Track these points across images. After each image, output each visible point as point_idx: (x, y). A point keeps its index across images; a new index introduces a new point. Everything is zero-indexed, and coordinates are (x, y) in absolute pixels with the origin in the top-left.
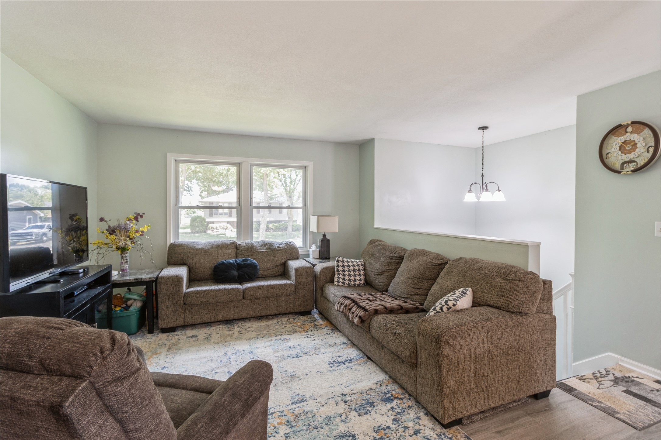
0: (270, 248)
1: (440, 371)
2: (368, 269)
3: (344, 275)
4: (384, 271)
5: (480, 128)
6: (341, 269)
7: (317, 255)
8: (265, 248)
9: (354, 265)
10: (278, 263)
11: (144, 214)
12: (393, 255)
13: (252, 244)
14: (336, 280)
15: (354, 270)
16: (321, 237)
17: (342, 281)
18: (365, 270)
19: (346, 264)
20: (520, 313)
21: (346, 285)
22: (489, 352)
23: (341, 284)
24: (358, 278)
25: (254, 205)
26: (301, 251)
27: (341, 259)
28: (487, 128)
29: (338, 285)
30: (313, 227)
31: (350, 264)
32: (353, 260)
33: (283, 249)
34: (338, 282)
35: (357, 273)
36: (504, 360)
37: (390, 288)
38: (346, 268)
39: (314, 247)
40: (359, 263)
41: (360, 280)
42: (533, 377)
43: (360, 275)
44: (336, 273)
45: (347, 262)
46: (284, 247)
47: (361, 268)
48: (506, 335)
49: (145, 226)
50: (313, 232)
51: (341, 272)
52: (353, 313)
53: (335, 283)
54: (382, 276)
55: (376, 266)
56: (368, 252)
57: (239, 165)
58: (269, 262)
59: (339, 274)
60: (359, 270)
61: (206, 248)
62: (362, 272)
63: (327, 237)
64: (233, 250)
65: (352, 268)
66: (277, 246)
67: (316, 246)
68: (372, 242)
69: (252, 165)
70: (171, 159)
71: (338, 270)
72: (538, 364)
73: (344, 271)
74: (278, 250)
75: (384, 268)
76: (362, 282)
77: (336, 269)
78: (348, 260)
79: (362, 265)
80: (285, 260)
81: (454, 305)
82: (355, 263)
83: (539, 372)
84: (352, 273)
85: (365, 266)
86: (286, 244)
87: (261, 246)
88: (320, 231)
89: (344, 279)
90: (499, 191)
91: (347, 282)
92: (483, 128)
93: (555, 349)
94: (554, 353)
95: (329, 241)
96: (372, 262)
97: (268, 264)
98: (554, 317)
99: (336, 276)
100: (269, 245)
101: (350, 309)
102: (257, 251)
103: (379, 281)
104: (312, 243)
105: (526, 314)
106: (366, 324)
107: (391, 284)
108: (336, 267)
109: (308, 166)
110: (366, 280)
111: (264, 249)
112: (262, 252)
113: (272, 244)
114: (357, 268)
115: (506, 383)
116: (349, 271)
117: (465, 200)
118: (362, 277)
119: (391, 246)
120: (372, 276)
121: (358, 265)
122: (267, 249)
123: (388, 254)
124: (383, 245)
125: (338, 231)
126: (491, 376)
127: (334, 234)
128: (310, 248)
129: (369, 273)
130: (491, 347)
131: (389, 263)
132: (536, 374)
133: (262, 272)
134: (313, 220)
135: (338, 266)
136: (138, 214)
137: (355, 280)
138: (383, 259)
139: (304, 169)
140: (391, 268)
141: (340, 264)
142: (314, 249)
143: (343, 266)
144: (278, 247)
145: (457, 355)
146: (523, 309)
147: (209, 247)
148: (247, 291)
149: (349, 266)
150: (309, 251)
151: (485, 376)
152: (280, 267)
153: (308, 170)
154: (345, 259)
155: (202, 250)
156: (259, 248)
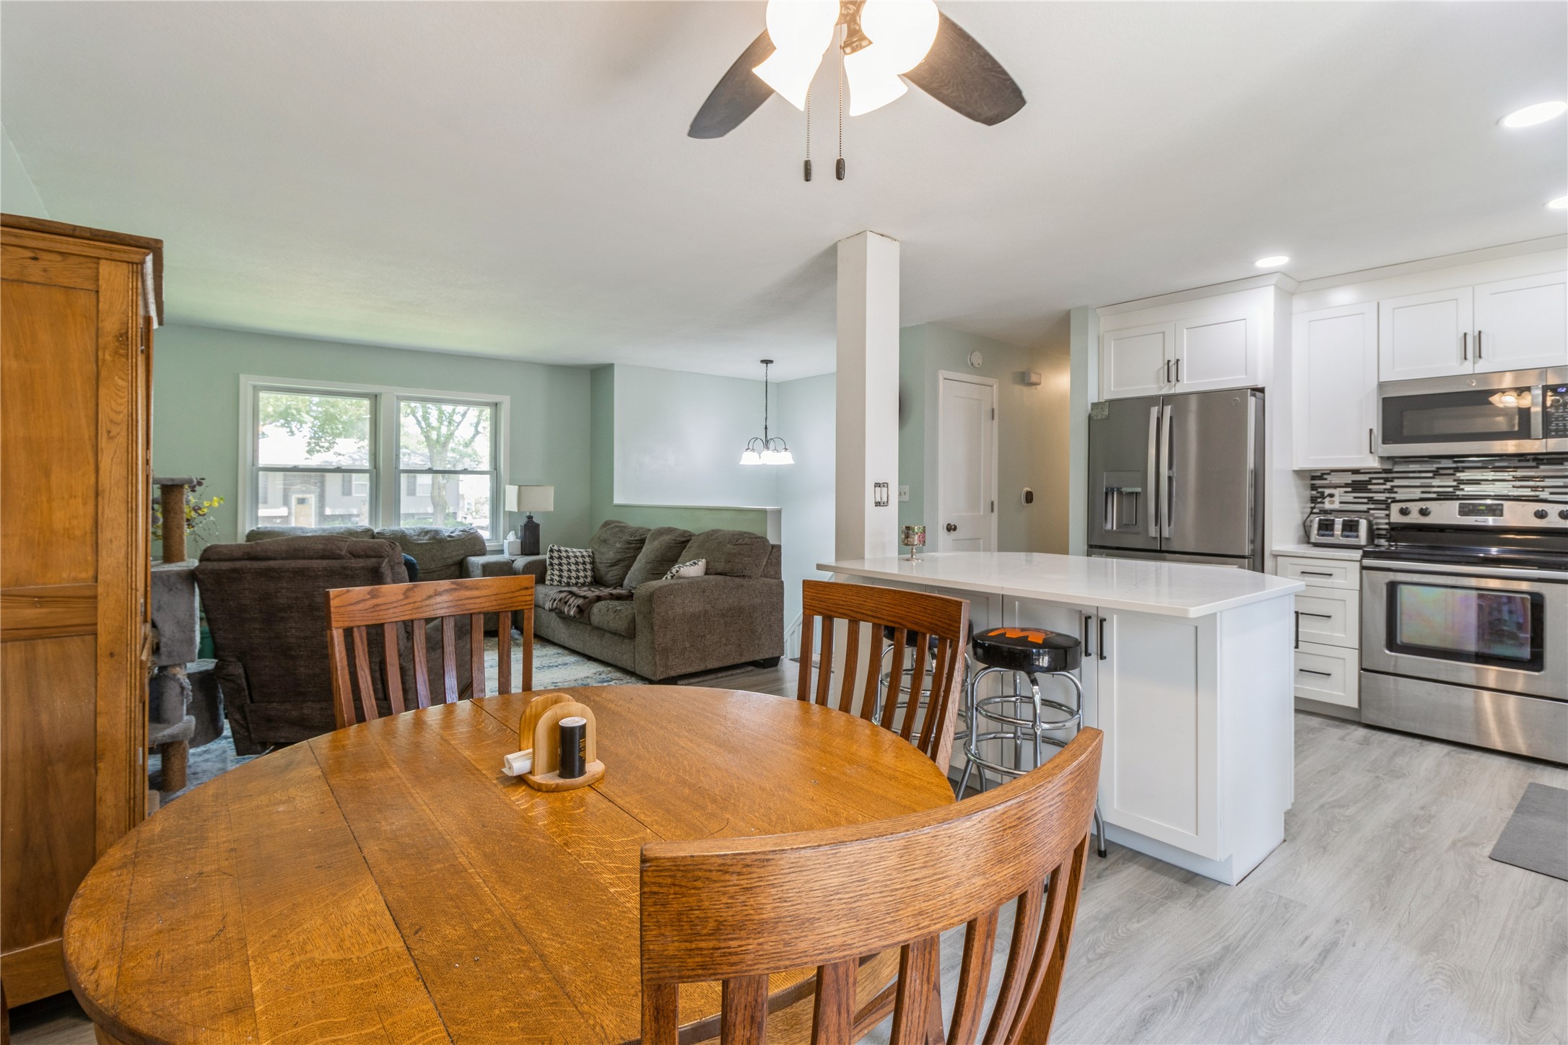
0: (434, 538)
1: (652, 629)
2: (597, 560)
3: (561, 570)
4: (620, 561)
5: (763, 361)
6: (556, 561)
7: (518, 549)
8: (427, 538)
9: (576, 557)
10: (450, 561)
11: (203, 479)
12: (632, 538)
13: (403, 532)
14: (548, 577)
15: (577, 563)
16: (524, 520)
17: (558, 579)
18: (593, 563)
19: (564, 554)
20: (743, 576)
21: (563, 584)
22: (706, 612)
23: (555, 583)
24: (582, 574)
25: (402, 467)
26: (490, 546)
27: (556, 548)
28: (771, 362)
29: (551, 585)
30: (511, 504)
31: (571, 554)
32: (574, 550)
33: (459, 540)
34: (552, 580)
35: (581, 567)
36: (722, 621)
37: (626, 582)
38: (564, 561)
39: (511, 537)
40: (585, 553)
41: (586, 577)
42: (755, 642)
43: (585, 570)
44: (549, 568)
45: (566, 551)
46: (460, 536)
47: (587, 560)
48: (724, 596)
49: (215, 498)
50: (510, 512)
51: (556, 567)
52: (570, 605)
53: (547, 582)
54: (615, 567)
55: (609, 554)
56: (599, 538)
57: (375, 398)
58: (434, 561)
59: (553, 569)
60: (584, 563)
62: (588, 566)
63: (534, 520)
65: (573, 560)
66: (447, 534)
67: (516, 534)
68: (606, 524)
69: (400, 398)
70: (247, 382)
71: (551, 564)
72: (763, 629)
73: (560, 564)
74: (449, 541)
75: (619, 557)
76: (589, 580)
77: (548, 563)
78: (568, 549)
79: (589, 556)
80: (461, 557)
81: (677, 572)
82: (578, 554)
83: (763, 637)
84: (573, 567)
85: (593, 558)
86: (462, 531)
87: (419, 535)
88: (522, 510)
89: (560, 576)
90: (786, 449)
91: (565, 580)
92: (767, 362)
93: (783, 615)
94: (782, 620)
95: (537, 526)
96: (604, 550)
97: (432, 563)
98: (782, 583)
99: (549, 572)
100: (432, 533)
101: (566, 603)
102: (414, 543)
103: (611, 575)
104: (508, 529)
105: (750, 577)
106: (586, 614)
107: (628, 576)
108: (548, 560)
109: (500, 403)
110: (594, 577)
111: (424, 540)
112: (421, 544)
113: (437, 532)
114: (580, 560)
115: (726, 645)
116: (569, 564)
117: (742, 462)
118: (589, 573)
119: (632, 528)
120: (602, 569)
121: (583, 556)
122: (430, 539)
123: (627, 537)
124: (622, 527)
125: (552, 510)
126: (708, 637)
127: (547, 514)
128: (505, 538)
129: (599, 565)
130: (708, 607)
131: (627, 548)
132: (760, 638)
134: (511, 493)
135: (551, 558)
137: (578, 577)
138: (618, 545)
139: (494, 408)
140: (628, 555)
141: (556, 554)
142: (511, 540)
143: (560, 558)
144: (450, 536)
145: (670, 613)
146: (746, 573)
149: (568, 557)
150: (502, 545)
151: (702, 637)
152: (453, 568)
153: (500, 409)
154: (562, 548)
156: (415, 537)
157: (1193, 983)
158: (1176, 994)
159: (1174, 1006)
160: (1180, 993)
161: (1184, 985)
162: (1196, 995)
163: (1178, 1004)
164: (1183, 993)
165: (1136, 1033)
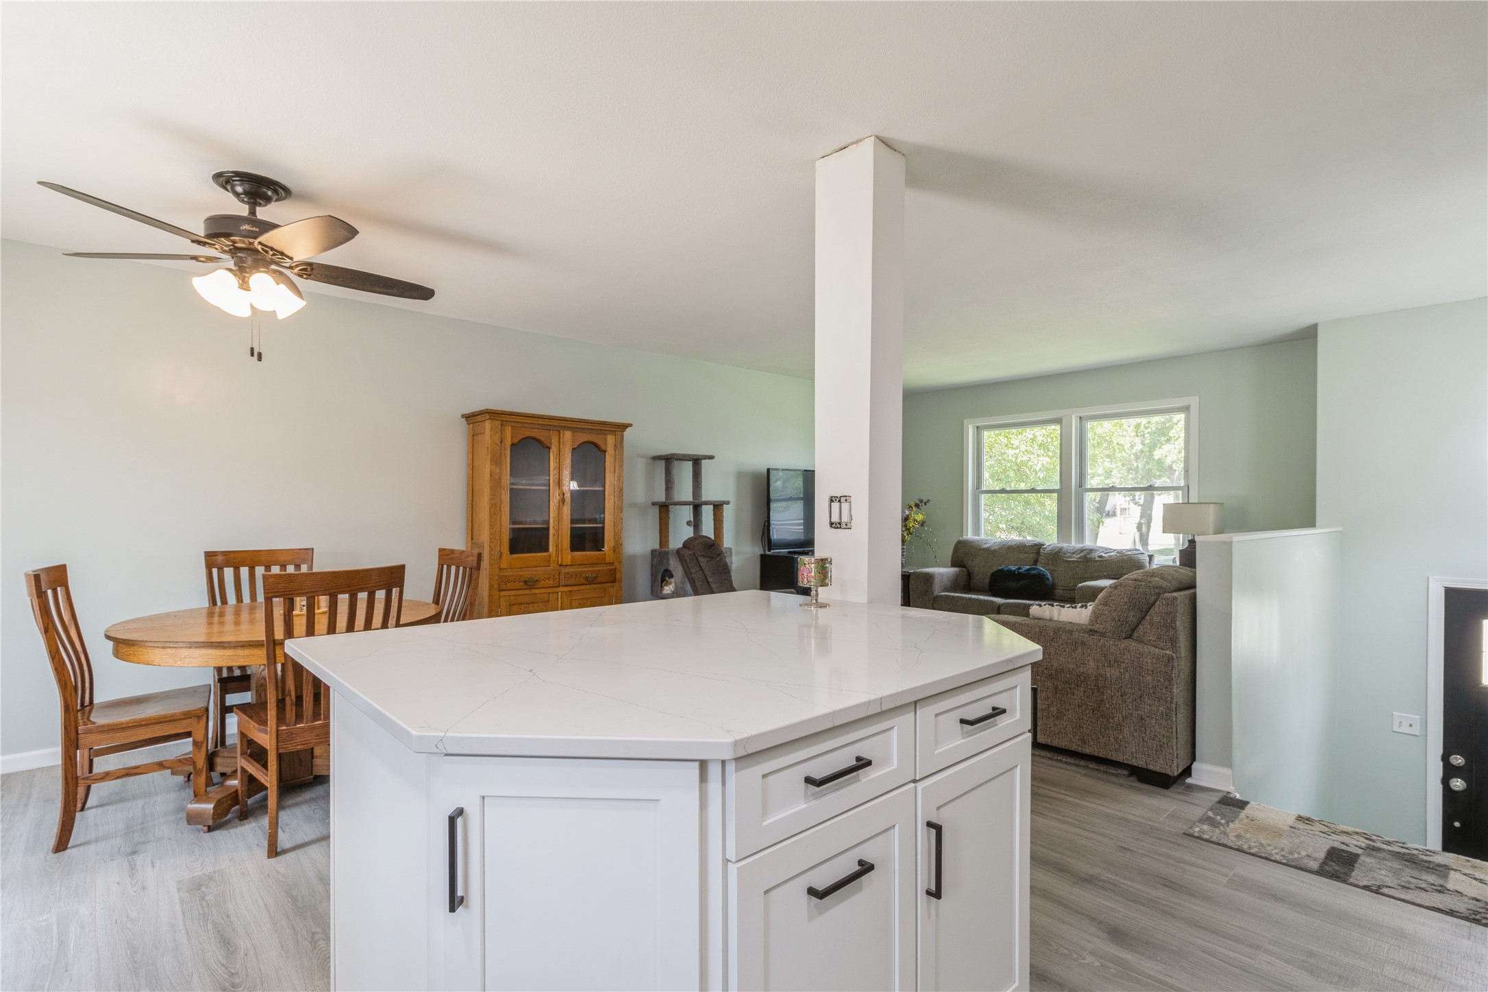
0: (1085, 557)
25: (1088, 487)
61: (993, 548)
64: (1032, 555)
69: (1084, 419)
70: (969, 426)
86: (1118, 552)
97: (1072, 581)
100: (1087, 552)
102: (1062, 560)
109: (1190, 406)
111: (1075, 558)
113: (1093, 550)
122: (1080, 558)
133: (1061, 592)
136: (921, 501)
147: (997, 547)
148: (1003, 607)
155: (987, 550)
157: (233, 987)
158: (233, 971)
159: (223, 965)
160: (232, 975)
161: (237, 981)
162: (220, 984)
163: (223, 968)
164: (230, 976)
165: (222, 936)
